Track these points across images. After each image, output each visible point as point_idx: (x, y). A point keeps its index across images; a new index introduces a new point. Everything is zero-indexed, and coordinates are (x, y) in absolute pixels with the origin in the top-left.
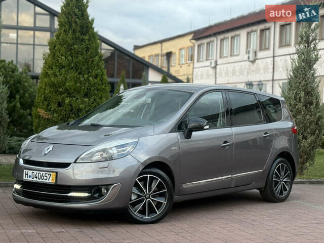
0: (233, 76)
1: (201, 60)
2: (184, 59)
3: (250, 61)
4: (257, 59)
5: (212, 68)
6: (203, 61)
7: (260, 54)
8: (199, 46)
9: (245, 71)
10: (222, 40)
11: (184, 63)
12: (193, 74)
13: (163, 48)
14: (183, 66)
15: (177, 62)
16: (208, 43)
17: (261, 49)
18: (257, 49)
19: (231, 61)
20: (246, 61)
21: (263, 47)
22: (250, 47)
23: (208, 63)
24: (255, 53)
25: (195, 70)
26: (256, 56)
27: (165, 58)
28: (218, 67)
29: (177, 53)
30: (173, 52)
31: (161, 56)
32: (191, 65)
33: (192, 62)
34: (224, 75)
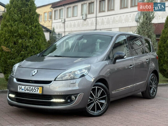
0: (74, 27)
1: (56, 18)
2: (46, 18)
3: (83, 20)
4: (87, 18)
5: (63, 23)
6: (57, 19)
7: (89, 16)
8: (55, 11)
9: (81, 24)
10: (68, 8)
11: (46, 20)
12: (52, 26)
14: (46, 22)
15: (43, 19)
16: (60, 10)
17: (89, 13)
18: (87, 13)
19: (73, 20)
20: (81, 19)
21: (90, 12)
22: (83, 12)
23: (60, 20)
24: (86, 15)
25: (53, 24)
28: (66, 23)
29: (43, 15)
30: (41, 14)
32: (51, 21)
33: (51, 19)
34: (69, 27)
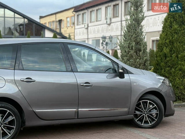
0: (98, 33)
1: (79, 24)
2: (69, 23)
3: (107, 24)
4: (112, 23)
5: (86, 28)
7: (113, 20)
8: (78, 16)
9: (105, 30)
10: (91, 12)
11: (69, 26)
12: (74, 33)
13: (57, 17)
14: (68, 28)
15: (65, 25)
16: (83, 14)
17: (114, 17)
18: (111, 17)
19: (96, 24)
20: (105, 24)
22: (107, 16)
23: (83, 26)
24: (111, 19)
25: (76, 30)
26: (111, 21)
27: (58, 23)
28: (89, 28)
29: (65, 20)
30: (63, 19)
31: (56, 22)
32: (73, 27)
33: (74, 25)
34: (92, 33)
